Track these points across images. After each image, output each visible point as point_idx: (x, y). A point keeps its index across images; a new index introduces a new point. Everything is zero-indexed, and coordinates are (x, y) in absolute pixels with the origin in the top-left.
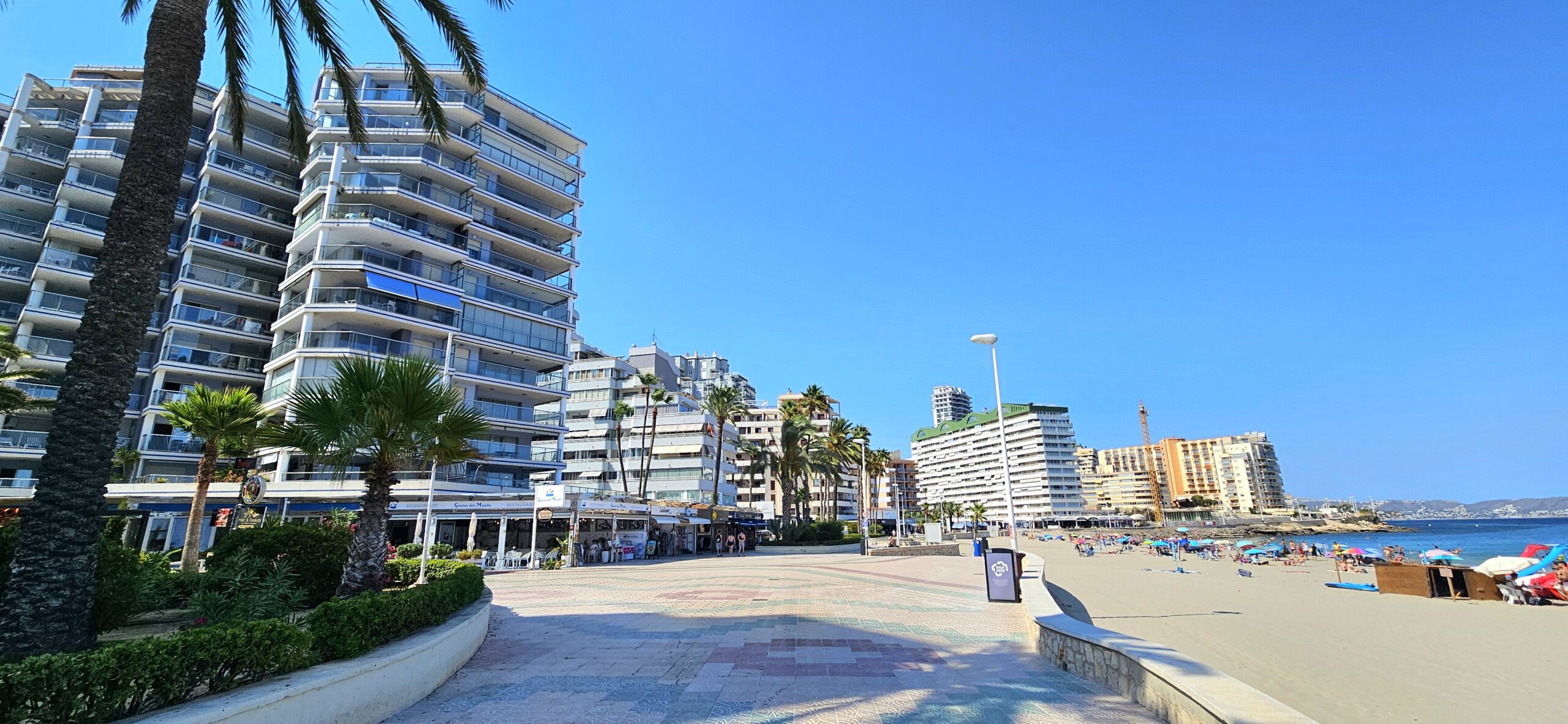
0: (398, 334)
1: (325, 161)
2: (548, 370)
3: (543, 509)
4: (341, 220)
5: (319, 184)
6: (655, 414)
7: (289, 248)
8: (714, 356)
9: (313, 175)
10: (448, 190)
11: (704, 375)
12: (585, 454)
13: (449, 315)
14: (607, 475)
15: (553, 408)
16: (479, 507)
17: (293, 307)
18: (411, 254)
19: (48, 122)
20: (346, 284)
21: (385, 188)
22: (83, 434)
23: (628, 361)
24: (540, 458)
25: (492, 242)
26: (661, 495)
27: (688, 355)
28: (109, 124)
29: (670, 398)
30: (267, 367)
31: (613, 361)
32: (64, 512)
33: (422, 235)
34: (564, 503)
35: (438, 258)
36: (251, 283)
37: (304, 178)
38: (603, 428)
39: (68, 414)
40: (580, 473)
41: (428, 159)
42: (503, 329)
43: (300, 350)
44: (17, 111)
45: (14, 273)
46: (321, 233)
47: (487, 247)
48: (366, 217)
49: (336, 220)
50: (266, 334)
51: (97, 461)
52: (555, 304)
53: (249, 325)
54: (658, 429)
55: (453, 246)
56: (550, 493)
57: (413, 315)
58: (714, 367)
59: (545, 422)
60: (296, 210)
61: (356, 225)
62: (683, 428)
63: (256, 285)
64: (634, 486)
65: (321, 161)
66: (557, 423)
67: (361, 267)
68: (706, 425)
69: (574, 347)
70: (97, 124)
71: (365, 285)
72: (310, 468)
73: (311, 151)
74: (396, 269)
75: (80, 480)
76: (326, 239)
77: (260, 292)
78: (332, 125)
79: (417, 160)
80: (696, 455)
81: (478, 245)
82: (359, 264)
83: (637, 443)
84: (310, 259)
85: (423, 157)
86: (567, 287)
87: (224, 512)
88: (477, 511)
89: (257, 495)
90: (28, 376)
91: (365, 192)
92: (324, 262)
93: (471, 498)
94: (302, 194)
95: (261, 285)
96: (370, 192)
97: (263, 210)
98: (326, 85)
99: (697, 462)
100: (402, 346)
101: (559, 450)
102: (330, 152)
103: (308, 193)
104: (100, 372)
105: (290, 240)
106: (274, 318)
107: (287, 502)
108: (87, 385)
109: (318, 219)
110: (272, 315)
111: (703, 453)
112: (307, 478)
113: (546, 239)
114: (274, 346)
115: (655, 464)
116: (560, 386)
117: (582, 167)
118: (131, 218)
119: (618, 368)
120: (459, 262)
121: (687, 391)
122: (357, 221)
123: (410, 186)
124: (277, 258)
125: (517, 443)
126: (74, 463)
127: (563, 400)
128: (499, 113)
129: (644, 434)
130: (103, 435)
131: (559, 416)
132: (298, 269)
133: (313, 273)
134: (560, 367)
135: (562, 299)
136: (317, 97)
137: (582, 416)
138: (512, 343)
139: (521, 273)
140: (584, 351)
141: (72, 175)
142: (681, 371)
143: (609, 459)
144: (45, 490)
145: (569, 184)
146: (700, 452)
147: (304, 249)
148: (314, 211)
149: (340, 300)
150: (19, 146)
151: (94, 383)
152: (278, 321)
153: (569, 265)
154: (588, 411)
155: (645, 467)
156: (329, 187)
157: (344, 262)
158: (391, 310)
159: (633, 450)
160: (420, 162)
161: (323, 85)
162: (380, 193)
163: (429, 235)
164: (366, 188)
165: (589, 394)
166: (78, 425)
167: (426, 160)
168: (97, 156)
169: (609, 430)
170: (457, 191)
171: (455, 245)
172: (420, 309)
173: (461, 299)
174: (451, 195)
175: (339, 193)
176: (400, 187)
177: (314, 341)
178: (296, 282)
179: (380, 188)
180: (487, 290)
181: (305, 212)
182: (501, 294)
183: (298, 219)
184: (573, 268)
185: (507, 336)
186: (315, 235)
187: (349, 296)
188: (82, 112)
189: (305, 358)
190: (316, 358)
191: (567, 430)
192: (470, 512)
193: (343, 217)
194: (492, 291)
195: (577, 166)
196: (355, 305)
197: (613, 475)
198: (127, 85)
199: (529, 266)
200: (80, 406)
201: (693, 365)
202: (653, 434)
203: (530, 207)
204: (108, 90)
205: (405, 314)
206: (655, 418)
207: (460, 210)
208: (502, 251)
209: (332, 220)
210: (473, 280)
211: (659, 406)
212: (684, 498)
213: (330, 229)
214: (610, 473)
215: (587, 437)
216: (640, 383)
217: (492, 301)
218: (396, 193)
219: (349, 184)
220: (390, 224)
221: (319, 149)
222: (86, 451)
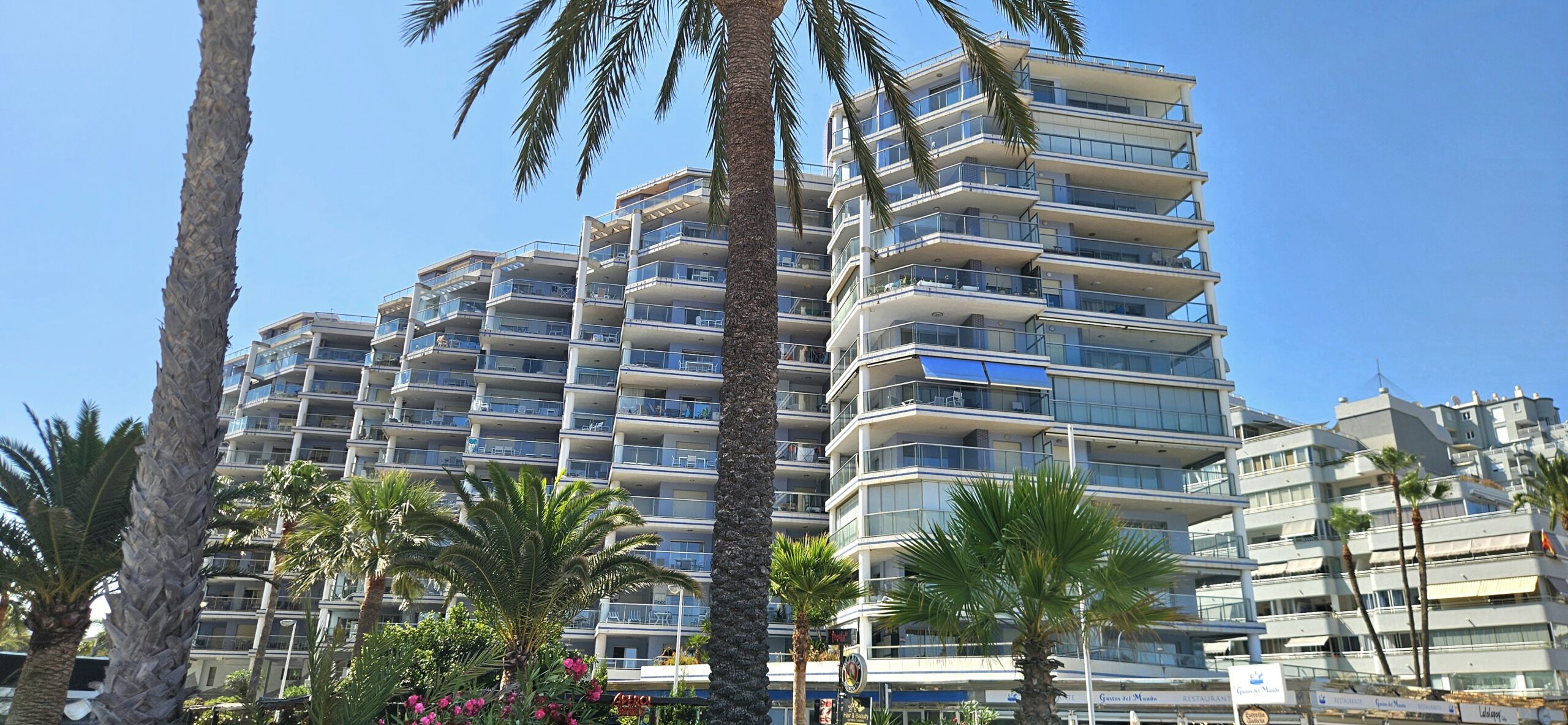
0: (972, 437)
1: (851, 224)
2: (1199, 463)
3: (1249, 707)
4: (881, 295)
5: (849, 256)
6: (1418, 523)
7: (830, 345)
8: (1518, 394)
9: (841, 246)
10: (1001, 217)
11: (1503, 436)
12: (1289, 606)
13: (1034, 399)
14: (1341, 644)
15: (1222, 525)
16: (1138, 702)
17: (845, 421)
18: (970, 320)
19: (606, 262)
20: (899, 378)
21: (925, 238)
22: (738, 609)
23: (1337, 428)
24: (1213, 616)
25: (1076, 277)
26: (1462, 681)
27: (1457, 401)
28: (651, 247)
29: (1441, 489)
30: (830, 505)
31: (1309, 433)
32: (739, 709)
33: (981, 290)
34: (1287, 697)
35: (1003, 318)
36: (795, 399)
37: (831, 253)
38: (1314, 557)
39: (725, 586)
40: (1286, 640)
41: (971, 181)
42: (1115, 407)
43: (862, 478)
44: (584, 258)
45: (599, 430)
46: (861, 317)
47: (1069, 285)
48: (908, 283)
49: (875, 297)
50: (821, 462)
51: (756, 643)
52: (1190, 352)
53: (801, 452)
54: (1429, 552)
55: (1022, 295)
56: (1256, 678)
57: (986, 408)
58: (1523, 417)
59: (1210, 552)
60: (829, 295)
61: (899, 297)
62: (1487, 545)
63: (801, 399)
64: (1402, 663)
65: (847, 225)
66: (1233, 551)
67: (913, 352)
68: (1535, 536)
69: (1235, 419)
70: (642, 250)
71: (921, 376)
72: (895, 640)
73: (834, 217)
74: (954, 345)
75: (745, 667)
76: (869, 324)
77: (807, 409)
78: (851, 176)
79: (956, 188)
80: (1526, 598)
81: (1056, 285)
82: (910, 349)
83: (1392, 581)
84: (855, 355)
85: (963, 180)
86: (1205, 320)
87: (827, 704)
88: (1138, 709)
89: (859, 680)
90: (645, 543)
91: (902, 251)
92: (870, 355)
93: (1123, 687)
94: (833, 274)
95: (806, 398)
96: (908, 249)
97: (796, 303)
98: (837, 128)
99: (1534, 614)
100: (979, 453)
101: (1246, 600)
102: (854, 211)
103: (839, 271)
104: (744, 532)
105: (829, 336)
106: (826, 440)
107: (888, 691)
108: (736, 549)
109: (855, 301)
110: (823, 435)
111: (1544, 594)
112: (894, 654)
113: (1156, 251)
114: (832, 475)
115: (1438, 620)
116: (1225, 488)
117: (1195, 119)
118: (743, 342)
119: (1320, 444)
120: (1035, 317)
121: (1471, 471)
122: (899, 291)
123: (954, 226)
124: (818, 362)
125: (1172, 591)
126: (739, 646)
127: (1237, 511)
128: (1052, 83)
129: (1404, 561)
130: (757, 610)
131: (1235, 538)
132: (842, 370)
133: (861, 372)
134: (1221, 455)
135: (1200, 341)
136: (830, 147)
137: (1271, 536)
138: (1134, 427)
139: (1128, 314)
140: (1250, 422)
141: (629, 314)
142: (1452, 434)
143: (1338, 614)
144: (719, 680)
145: (1176, 152)
146: (1537, 592)
147: (846, 344)
148: (848, 292)
149: (896, 403)
150: (588, 295)
151: (742, 547)
152: (832, 442)
153: (1202, 283)
154: (1279, 528)
155: (1418, 627)
156: (862, 254)
157: (893, 350)
158: (958, 405)
159: (1383, 594)
160: (960, 189)
161: (834, 129)
162: (919, 246)
163: (988, 287)
164: (902, 245)
165: (1276, 497)
166: (735, 600)
167: (967, 184)
168: (647, 286)
169: (1325, 559)
170: (1014, 215)
171: (1025, 292)
172: (993, 397)
173: (1047, 371)
174: (1006, 223)
175: (872, 261)
176: (943, 231)
177: (875, 464)
178: (844, 387)
179: (919, 240)
180: (1082, 350)
181: (839, 297)
182: (1102, 353)
183: (833, 306)
184: (1210, 286)
185: (1124, 417)
186: (855, 323)
187: (904, 396)
188: (629, 242)
189: (869, 486)
190: (881, 485)
191: (1255, 565)
192: (1126, 709)
193: (882, 291)
194: (1089, 350)
195: (1186, 119)
196: (914, 406)
197: (1353, 644)
198: (659, 200)
199: (1137, 299)
200: (733, 576)
201: (1474, 418)
202: (1421, 560)
203: (1123, 208)
204: (646, 211)
205: (977, 407)
206: (1419, 531)
207: (1023, 240)
208: (1092, 286)
209: (871, 298)
210: (1058, 339)
211: (1423, 506)
212: (1519, 688)
213: (870, 310)
214: (1345, 639)
215: (1285, 574)
216: (1369, 467)
217: (1090, 366)
218: (938, 240)
219: (881, 247)
220: (938, 284)
221: (842, 211)
222: (746, 631)
